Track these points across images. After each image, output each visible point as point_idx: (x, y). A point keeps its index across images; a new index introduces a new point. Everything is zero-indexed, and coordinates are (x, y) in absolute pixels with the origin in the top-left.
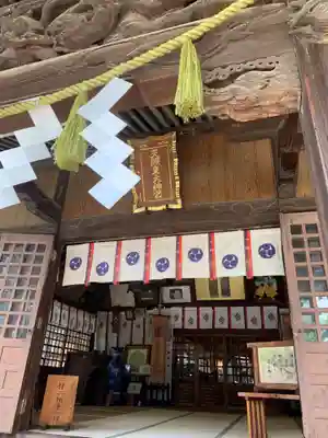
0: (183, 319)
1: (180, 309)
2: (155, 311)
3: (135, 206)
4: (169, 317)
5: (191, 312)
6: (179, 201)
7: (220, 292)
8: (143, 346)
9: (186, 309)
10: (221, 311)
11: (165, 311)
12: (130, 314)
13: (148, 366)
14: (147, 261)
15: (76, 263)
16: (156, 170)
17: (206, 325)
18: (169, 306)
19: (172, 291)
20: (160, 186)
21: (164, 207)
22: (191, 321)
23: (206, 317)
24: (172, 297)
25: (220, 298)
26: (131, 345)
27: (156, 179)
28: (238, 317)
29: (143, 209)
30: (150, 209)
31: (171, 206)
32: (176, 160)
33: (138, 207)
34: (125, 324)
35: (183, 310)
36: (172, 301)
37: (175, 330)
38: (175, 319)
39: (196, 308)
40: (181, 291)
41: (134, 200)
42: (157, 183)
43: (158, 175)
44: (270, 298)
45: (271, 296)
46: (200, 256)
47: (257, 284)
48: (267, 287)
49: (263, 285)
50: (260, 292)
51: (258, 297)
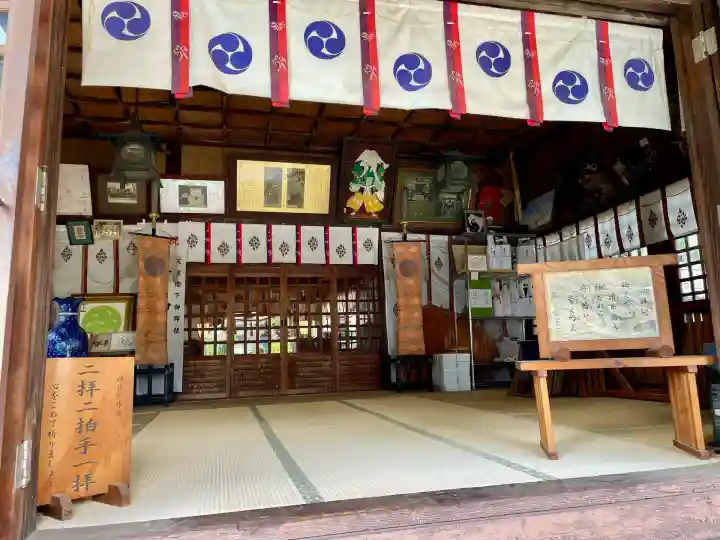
0: (208, 246)
1: (201, 226)
2: (142, 227)
4: (175, 239)
5: (224, 232)
7: (284, 196)
8: (116, 295)
9: (214, 226)
10: (284, 233)
11: (165, 228)
12: (80, 231)
13: (130, 335)
15: (129, 20)
17: (254, 256)
18: (175, 218)
19: (183, 190)
22: (224, 248)
23: (254, 242)
24: (183, 202)
25: (284, 208)
26: (85, 296)
28: (313, 243)
34: (67, 255)
35: (208, 227)
36: (184, 210)
37: (189, 265)
38: (188, 245)
39: (233, 226)
40: (204, 190)
44: (370, 213)
45: (372, 211)
46: (504, 65)
47: (354, 187)
48: (370, 196)
49: (362, 190)
50: (355, 203)
51: (350, 210)
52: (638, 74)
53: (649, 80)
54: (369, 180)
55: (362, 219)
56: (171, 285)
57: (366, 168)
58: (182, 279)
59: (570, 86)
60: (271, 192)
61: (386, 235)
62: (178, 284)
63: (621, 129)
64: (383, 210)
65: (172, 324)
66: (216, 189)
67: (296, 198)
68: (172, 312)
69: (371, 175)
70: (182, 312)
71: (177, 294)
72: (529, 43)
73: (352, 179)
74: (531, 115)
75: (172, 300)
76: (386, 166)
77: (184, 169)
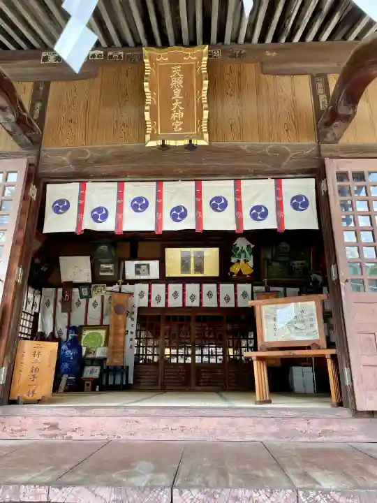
0: (150, 297)
1: (146, 286)
2: (115, 288)
3: (148, 137)
4: (131, 294)
5: (159, 289)
6: (206, 136)
7: (192, 268)
8: (101, 326)
9: (153, 285)
10: (192, 288)
11: (127, 288)
12: (85, 291)
13: (106, 348)
14: (159, 208)
15: (62, 206)
16: (177, 93)
17: (175, 302)
18: (133, 282)
19: (138, 266)
20: (181, 115)
21: (187, 142)
22: (158, 298)
23: (175, 294)
24: (137, 273)
25: (192, 274)
26: (86, 326)
27: (176, 104)
28: (210, 294)
29: (160, 143)
30: (167, 142)
31: (195, 142)
32: (206, 82)
33: (152, 139)
34: (78, 304)
35: (150, 287)
36: (138, 277)
37: (140, 309)
38: (139, 297)
39: (164, 285)
40: (148, 266)
41: (149, 130)
42: (177, 112)
43: (180, 100)
44: (245, 275)
46: (224, 206)
47: (233, 260)
48: (244, 264)
49: (239, 261)
50: (235, 269)
51: (232, 273)
53: (305, 205)
54: (243, 255)
55: (240, 279)
56: (129, 320)
57: (240, 248)
58: (135, 316)
59: (259, 213)
60: (185, 265)
61: (256, 288)
62: (133, 319)
63: (287, 231)
64: (253, 273)
65: (128, 343)
66: (155, 265)
67: (199, 268)
68: (129, 336)
69: (244, 252)
70: (134, 336)
71: (132, 325)
73: (232, 255)
74: (237, 228)
75: (129, 329)
76: (252, 246)
77: (139, 254)
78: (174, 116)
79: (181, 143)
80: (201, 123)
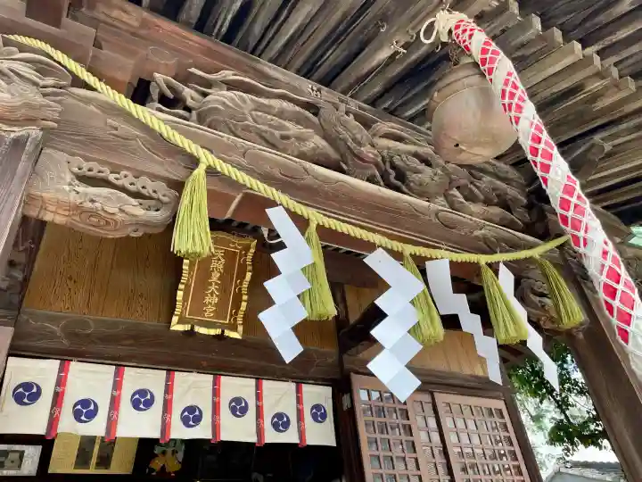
3: (175, 319)
6: (240, 328)
7: (94, 460)
14: (167, 407)
15: (28, 393)
16: (215, 277)
19: (3, 454)
20: (215, 300)
21: (218, 331)
25: (92, 470)
27: (213, 288)
29: (187, 327)
30: (197, 329)
31: (228, 333)
32: (249, 274)
33: (180, 322)
40: (22, 454)
41: (178, 311)
42: (212, 296)
43: (216, 284)
44: (170, 473)
45: (172, 470)
46: (244, 410)
47: (157, 450)
48: (170, 457)
49: (164, 453)
50: (157, 464)
51: (153, 470)
52: (317, 413)
53: (324, 416)
59: (281, 422)
60: (83, 455)
63: (309, 447)
64: (181, 469)
66: (33, 453)
67: (105, 460)
72: (259, 397)
74: (258, 440)
78: (207, 300)
79: (213, 332)
80: (236, 313)
